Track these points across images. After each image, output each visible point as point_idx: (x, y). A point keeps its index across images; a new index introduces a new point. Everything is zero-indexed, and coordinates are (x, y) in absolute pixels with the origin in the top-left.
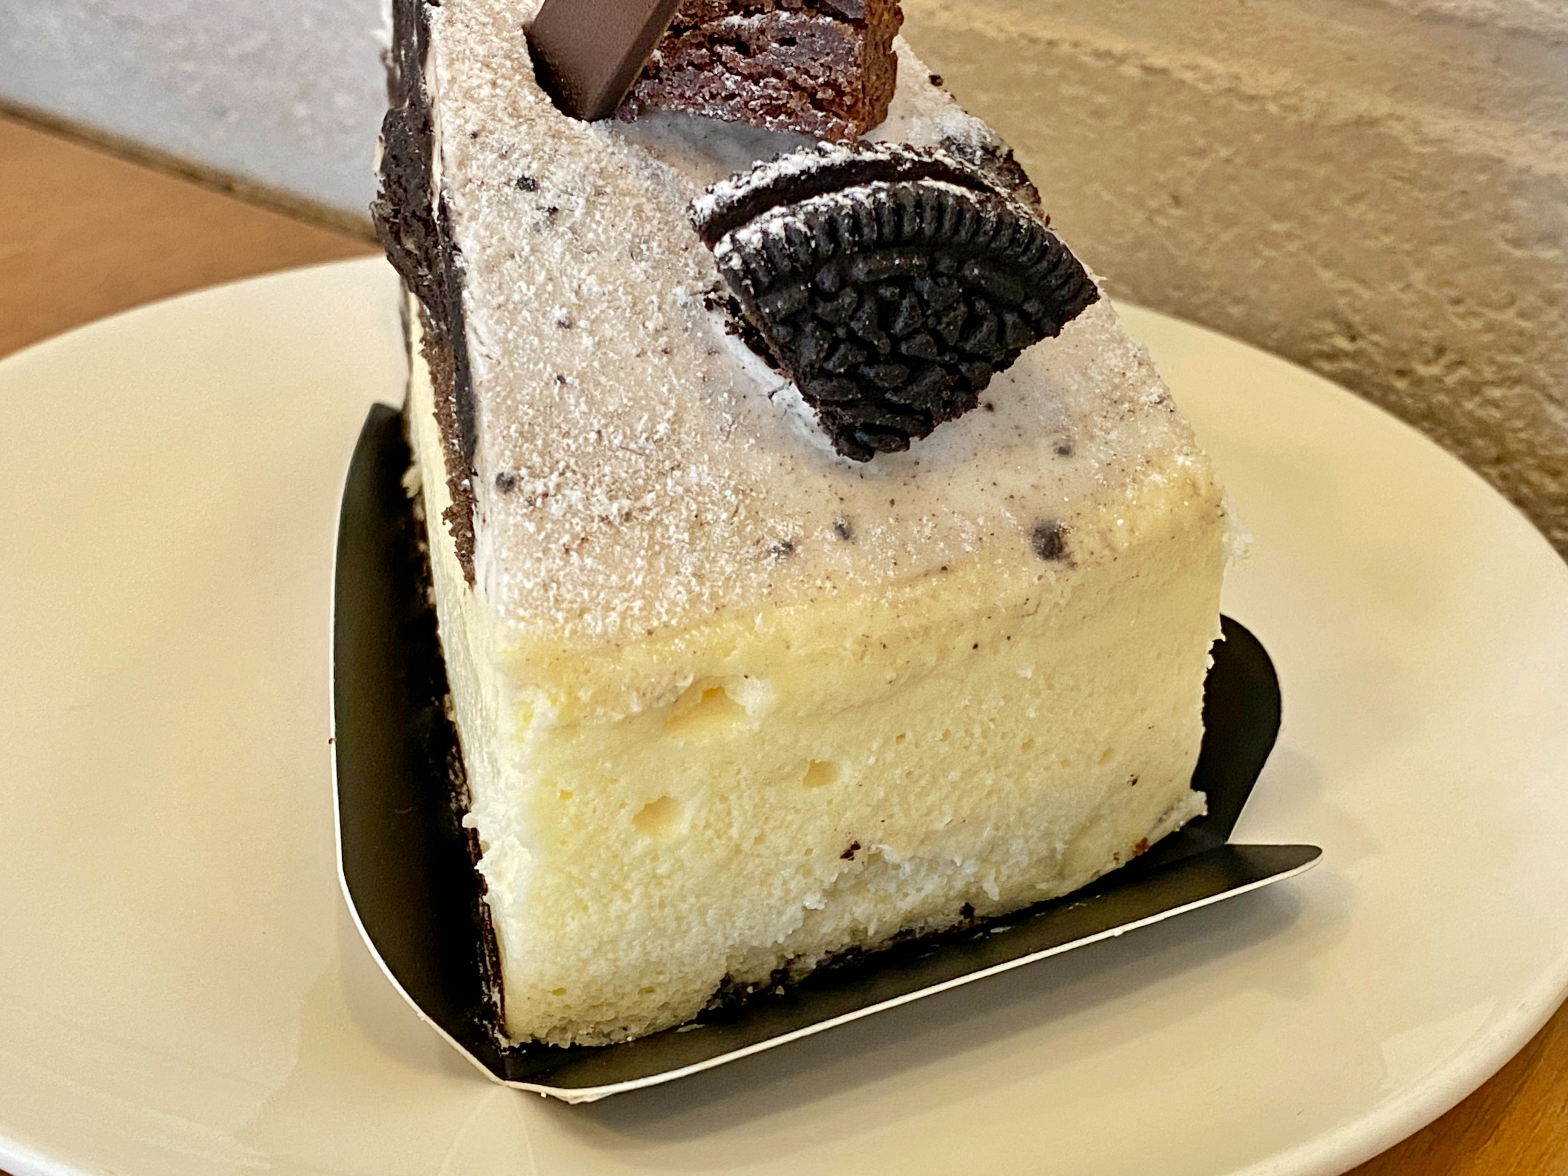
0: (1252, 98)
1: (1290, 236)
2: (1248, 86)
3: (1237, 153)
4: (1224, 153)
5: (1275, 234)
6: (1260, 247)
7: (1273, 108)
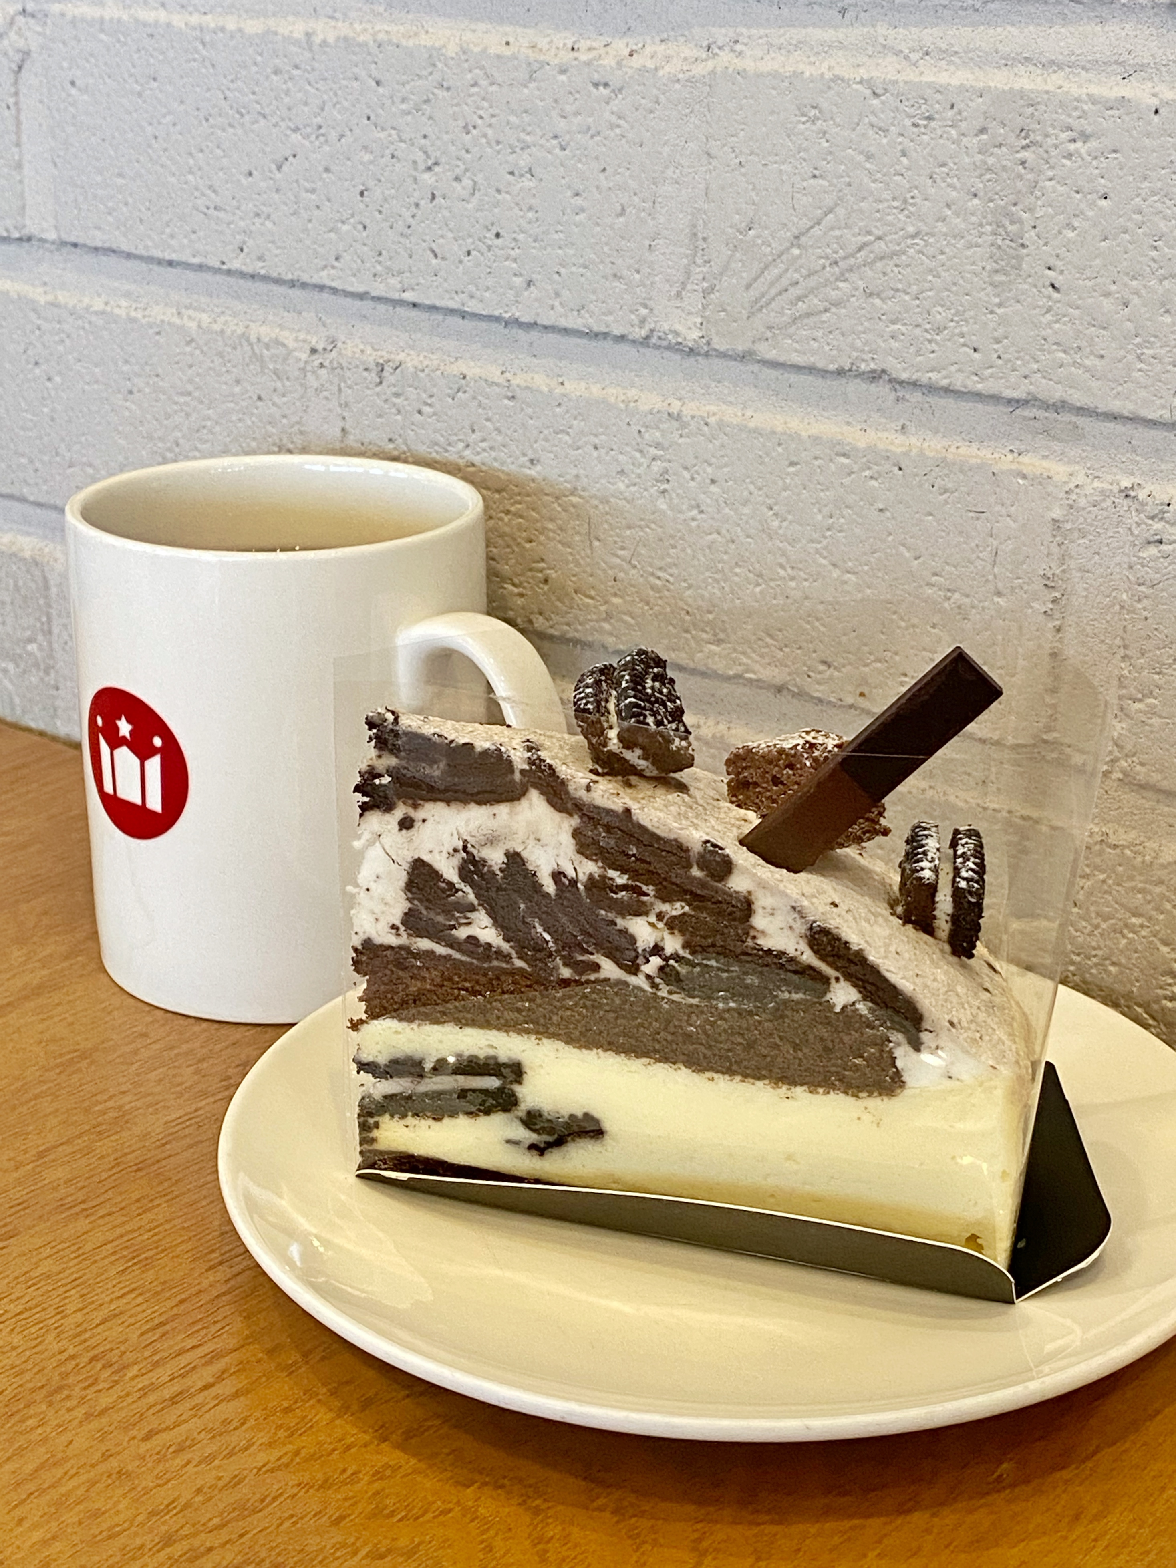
0: (1115, 847)
1: (1142, 926)
2: (1112, 840)
3: (1109, 877)
4: (1102, 877)
5: (1134, 925)
6: (1125, 931)
7: (1127, 852)
